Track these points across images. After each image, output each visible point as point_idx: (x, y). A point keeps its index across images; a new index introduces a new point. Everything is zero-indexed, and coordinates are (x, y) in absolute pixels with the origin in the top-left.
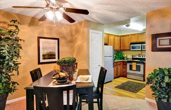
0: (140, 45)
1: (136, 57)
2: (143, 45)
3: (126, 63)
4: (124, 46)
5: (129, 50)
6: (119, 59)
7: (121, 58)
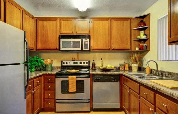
0: (80, 40)
1: (68, 64)
2: (84, 40)
3: (51, 79)
4: (45, 41)
5: (56, 49)
6: (34, 70)
7: (39, 68)
